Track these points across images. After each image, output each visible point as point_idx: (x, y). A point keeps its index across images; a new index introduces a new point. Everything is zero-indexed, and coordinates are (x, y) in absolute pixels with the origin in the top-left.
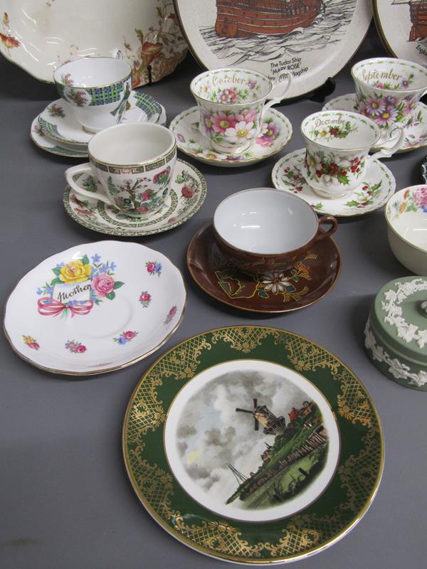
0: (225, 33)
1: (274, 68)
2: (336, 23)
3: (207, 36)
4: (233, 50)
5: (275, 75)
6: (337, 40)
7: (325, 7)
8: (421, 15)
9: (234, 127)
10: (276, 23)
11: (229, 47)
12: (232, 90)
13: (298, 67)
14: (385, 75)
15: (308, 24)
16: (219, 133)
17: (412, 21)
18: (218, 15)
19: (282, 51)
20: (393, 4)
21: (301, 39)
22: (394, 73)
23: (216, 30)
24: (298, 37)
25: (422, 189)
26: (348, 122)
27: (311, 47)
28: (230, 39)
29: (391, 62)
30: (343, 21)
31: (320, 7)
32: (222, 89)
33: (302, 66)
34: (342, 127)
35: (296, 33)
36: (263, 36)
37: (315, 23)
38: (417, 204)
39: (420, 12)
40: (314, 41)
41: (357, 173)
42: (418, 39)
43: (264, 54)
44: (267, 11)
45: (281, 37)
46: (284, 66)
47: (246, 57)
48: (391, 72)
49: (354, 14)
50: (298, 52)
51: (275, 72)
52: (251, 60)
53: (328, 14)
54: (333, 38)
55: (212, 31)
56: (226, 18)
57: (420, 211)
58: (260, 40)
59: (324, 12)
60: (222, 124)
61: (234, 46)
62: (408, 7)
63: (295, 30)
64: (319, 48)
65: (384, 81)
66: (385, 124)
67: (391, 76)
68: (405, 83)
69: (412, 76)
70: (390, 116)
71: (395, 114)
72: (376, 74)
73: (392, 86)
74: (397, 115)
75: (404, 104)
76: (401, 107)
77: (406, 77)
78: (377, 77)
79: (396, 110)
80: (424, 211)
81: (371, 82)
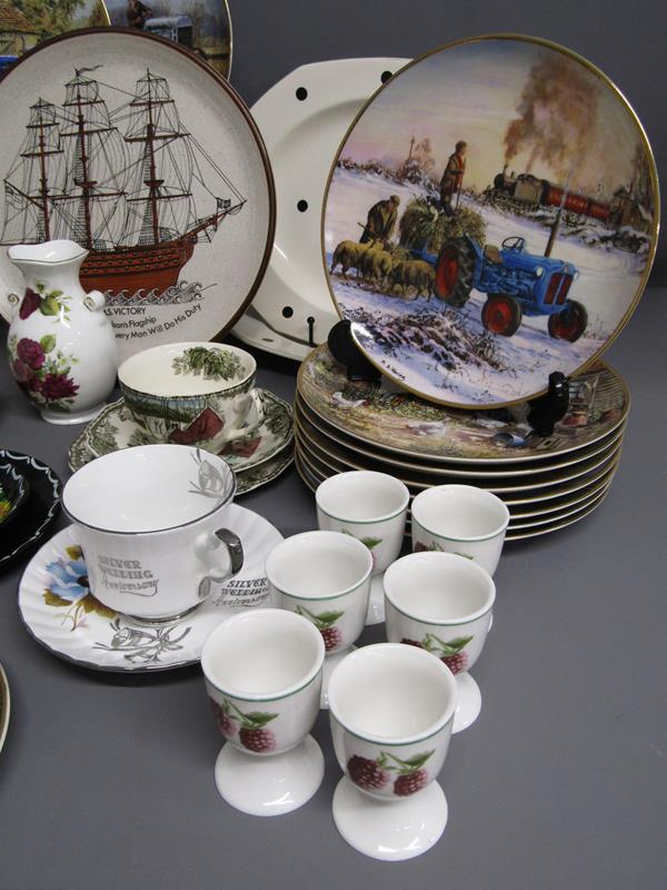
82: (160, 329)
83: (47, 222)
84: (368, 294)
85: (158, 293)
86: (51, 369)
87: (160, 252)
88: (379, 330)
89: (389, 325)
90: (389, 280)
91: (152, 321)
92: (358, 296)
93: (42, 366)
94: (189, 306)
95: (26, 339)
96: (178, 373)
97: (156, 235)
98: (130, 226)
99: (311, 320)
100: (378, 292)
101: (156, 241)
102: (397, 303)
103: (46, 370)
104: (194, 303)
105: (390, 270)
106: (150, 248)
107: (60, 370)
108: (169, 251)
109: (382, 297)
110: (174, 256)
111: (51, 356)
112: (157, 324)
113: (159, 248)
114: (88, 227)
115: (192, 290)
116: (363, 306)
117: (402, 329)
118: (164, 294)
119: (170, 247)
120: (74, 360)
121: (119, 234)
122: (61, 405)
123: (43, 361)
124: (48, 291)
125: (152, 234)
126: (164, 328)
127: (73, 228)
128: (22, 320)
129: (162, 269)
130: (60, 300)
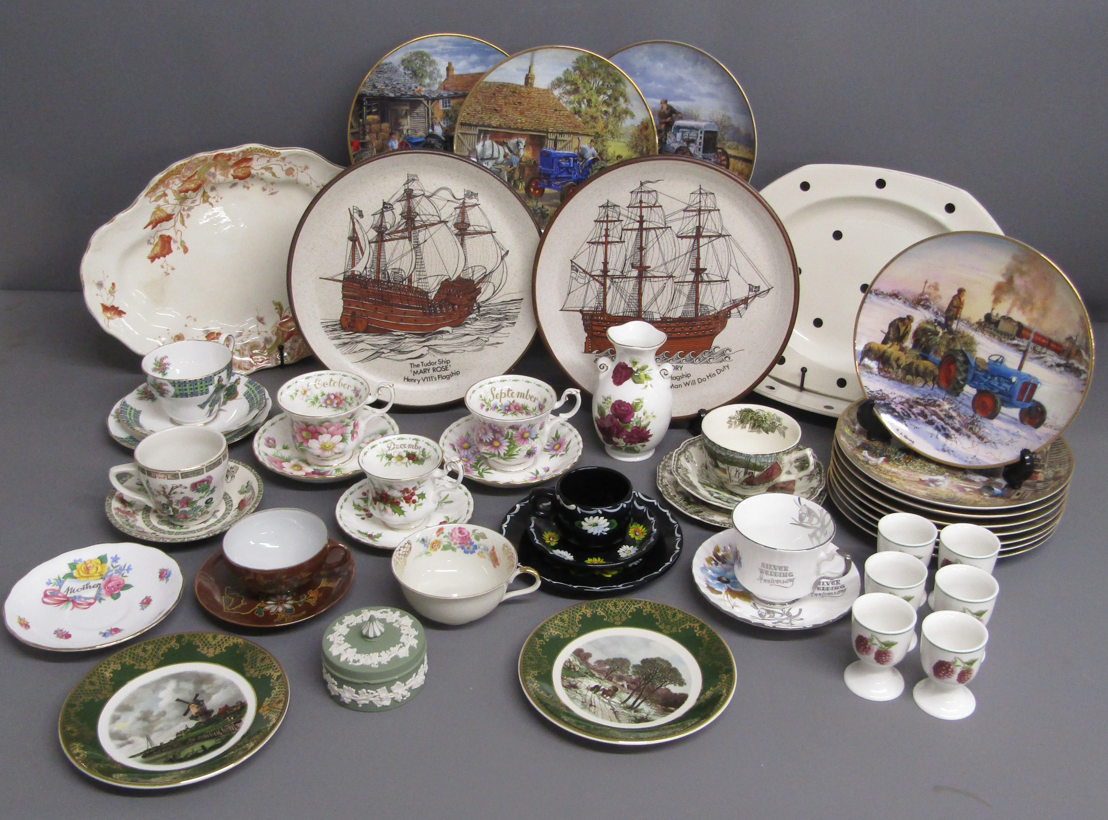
0: (352, 327)
1: (415, 369)
2: (496, 324)
3: (330, 328)
4: (361, 346)
5: (417, 377)
6: (498, 343)
7: (479, 307)
8: (595, 325)
9: (317, 439)
10: (416, 321)
11: (357, 342)
12: (338, 395)
13: (446, 369)
14: (520, 395)
15: (457, 324)
16: (302, 443)
17: (586, 330)
18: (344, 308)
19: (424, 351)
20: (561, 310)
21: (447, 339)
22: (531, 393)
23: (341, 324)
24: (445, 336)
25: (459, 528)
26: (424, 449)
27: (463, 349)
28: (357, 334)
29: (528, 382)
30: (505, 323)
31: (473, 306)
32: (327, 393)
33: (452, 369)
34: (418, 453)
35: (442, 332)
36: (399, 333)
37: (467, 323)
38: (455, 544)
39: (594, 323)
40: (467, 342)
41: (413, 505)
42: (595, 352)
43: (401, 352)
44: (403, 307)
45: (423, 335)
46: (427, 367)
47: (378, 354)
48: (528, 392)
49: (519, 315)
50: (446, 353)
51: (415, 373)
52: (384, 358)
53: (484, 315)
54: (492, 340)
55: (336, 325)
56: (354, 313)
57: (460, 551)
58: (397, 338)
59: (479, 312)
60: (304, 434)
61: (363, 341)
62: (580, 315)
63: (441, 329)
64: (474, 351)
65: (521, 401)
66: (497, 453)
67: (528, 397)
68: (541, 408)
69: (545, 400)
70: (501, 444)
71: (506, 443)
72: (510, 392)
73: (530, 408)
74: (508, 444)
75: (512, 433)
76: (510, 437)
77: (541, 400)
78: (512, 396)
79: (506, 438)
80: (465, 552)
81: (506, 401)
82: (694, 383)
83: (605, 295)
84: (886, 380)
85: (694, 355)
86: (636, 423)
87: (698, 323)
88: (893, 406)
89: (902, 403)
90: (902, 371)
91: (688, 376)
92: (878, 381)
94: (720, 366)
95: (620, 401)
96: (730, 427)
97: (696, 310)
98: (675, 302)
99: (804, 370)
100: (893, 379)
101: (696, 314)
102: (908, 388)
103: (633, 422)
104: (724, 364)
105: (904, 364)
106: (690, 320)
107: (643, 424)
108: (706, 322)
109: (897, 382)
110: (710, 327)
111: (638, 414)
112: (691, 379)
113: (698, 320)
114: (640, 301)
115: (723, 353)
116: (883, 388)
117: (911, 407)
118: (699, 356)
119: (708, 320)
120: (654, 416)
121: (666, 307)
122: (636, 448)
123: (633, 417)
124: (639, 366)
125: (693, 309)
126: (697, 382)
127: (627, 300)
128: (615, 386)
129: (699, 336)
130: (646, 372)
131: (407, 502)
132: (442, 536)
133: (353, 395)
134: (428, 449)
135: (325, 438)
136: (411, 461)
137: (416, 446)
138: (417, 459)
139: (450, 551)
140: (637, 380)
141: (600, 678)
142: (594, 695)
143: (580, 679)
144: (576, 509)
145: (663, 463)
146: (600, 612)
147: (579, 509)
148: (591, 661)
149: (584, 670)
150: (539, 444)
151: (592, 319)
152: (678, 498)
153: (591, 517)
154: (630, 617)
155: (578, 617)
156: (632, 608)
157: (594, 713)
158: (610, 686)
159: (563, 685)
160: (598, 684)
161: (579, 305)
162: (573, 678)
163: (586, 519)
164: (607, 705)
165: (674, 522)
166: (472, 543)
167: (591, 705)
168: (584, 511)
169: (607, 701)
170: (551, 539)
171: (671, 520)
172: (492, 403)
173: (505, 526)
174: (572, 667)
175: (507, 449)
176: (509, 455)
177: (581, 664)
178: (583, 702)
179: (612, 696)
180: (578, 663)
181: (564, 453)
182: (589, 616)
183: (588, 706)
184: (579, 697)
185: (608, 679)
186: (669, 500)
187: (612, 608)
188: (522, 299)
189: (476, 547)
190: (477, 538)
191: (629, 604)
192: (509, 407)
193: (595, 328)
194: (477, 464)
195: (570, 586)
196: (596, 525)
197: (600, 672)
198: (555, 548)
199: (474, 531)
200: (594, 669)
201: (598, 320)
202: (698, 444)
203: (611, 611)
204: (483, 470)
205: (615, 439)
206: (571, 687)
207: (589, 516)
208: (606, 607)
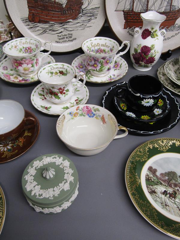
0: (34, 20)
1: (59, 38)
2: (89, 18)
3: (25, 21)
4: (38, 28)
5: (60, 41)
7: (83, 11)
8: (129, 17)
9: (21, 66)
10: (58, 17)
11: (36, 27)
12: (30, 48)
13: (71, 37)
14: (103, 45)
15: (75, 18)
17: (125, 19)
18: (29, 12)
19: (62, 30)
20: (115, 11)
21: (71, 25)
23: (29, 19)
24: (70, 24)
25: (87, 106)
27: (77, 29)
28: (36, 23)
29: (106, 40)
30: (93, 18)
31: (80, 10)
32: (25, 47)
33: (73, 37)
34: (64, 71)
35: (69, 22)
36: (52, 23)
37: (78, 18)
38: (85, 113)
39: (128, 16)
40: (79, 26)
41: (64, 95)
42: (128, 28)
43: (54, 31)
44: (54, 11)
45: (61, 23)
46: (64, 37)
47: (45, 32)
48: (106, 44)
49: (98, 15)
50: (71, 31)
51: (60, 39)
52: (47, 33)
53: (85, 14)
54: (88, 25)
55: (27, 19)
56: (33, 14)
57: (87, 116)
58: (51, 25)
59: (83, 13)
60: (16, 64)
61: (38, 26)
62: (122, 13)
63: (68, 21)
64: (81, 30)
65: (102, 48)
66: (96, 69)
67: (106, 46)
68: (111, 50)
69: (113, 47)
70: (97, 66)
71: (99, 65)
72: (98, 44)
73: (107, 51)
74: (101, 66)
75: (102, 61)
76: (101, 62)
77: (111, 47)
78: (99, 46)
79: (100, 63)
80: (89, 117)
81: (97, 48)
83: (133, 3)
85: (167, 28)
87: (171, 14)
93: (149, 54)
94: (177, 32)
95: (145, 46)
97: (171, 8)
98: (162, 5)
101: (170, 10)
103: (150, 56)
104: (179, 31)
106: (168, 13)
107: (153, 55)
108: (174, 14)
110: (175, 15)
111: (152, 51)
112: (165, 38)
113: (170, 13)
114: (147, 5)
118: (169, 28)
119: (175, 12)
120: (158, 52)
121: (158, 7)
122: (148, 66)
123: (150, 53)
124: (154, 30)
125: (169, 8)
126: (167, 39)
127: (142, 5)
128: (143, 40)
129: (171, 20)
130: (156, 33)
131: (61, 94)
132: (78, 111)
133: (36, 47)
134: (68, 69)
135: (24, 66)
136: (61, 75)
137: (63, 68)
138: (64, 74)
139: (83, 116)
140: (153, 36)
141: (165, 186)
142: (166, 197)
143: (155, 186)
144: (140, 95)
145: (159, 71)
146: (156, 146)
147: (141, 96)
148: (158, 174)
149: (156, 180)
150: (112, 65)
151: (127, 14)
152: (169, 86)
153: (147, 99)
154: (170, 147)
155: (147, 149)
156: (171, 143)
157: (169, 211)
158: (172, 190)
159: (148, 192)
160: (165, 189)
161: (122, 8)
162: (152, 186)
163: (144, 100)
164: (174, 204)
165: (173, 97)
166: (93, 113)
167: (166, 205)
168: (143, 97)
169: (173, 201)
170: (124, 107)
171: (172, 96)
172: (91, 49)
173: (103, 101)
174: (150, 179)
175: (100, 68)
176: (101, 70)
177: (153, 176)
178: (161, 203)
179: (175, 197)
180: (152, 176)
181: (119, 68)
182: (151, 148)
183: (165, 206)
184: (158, 200)
185: (169, 186)
186: (167, 87)
187: (161, 143)
188: (99, 7)
189: (94, 115)
190: (95, 111)
191: (169, 141)
192: (98, 50)
193: (128, 18)
194: (87, 74)
195: (139, 131)
196: (149, 102)
197: (164, 181)
198: (126, 111)
199: (93, 108)
200: (160, 179)
201: (130, 15)
202: (171, 63)
203: (161, 145)
204: (89, 77)
205: (140, 62)
206: (153, 192)
207: (145, 99)
208: (158, 143)
